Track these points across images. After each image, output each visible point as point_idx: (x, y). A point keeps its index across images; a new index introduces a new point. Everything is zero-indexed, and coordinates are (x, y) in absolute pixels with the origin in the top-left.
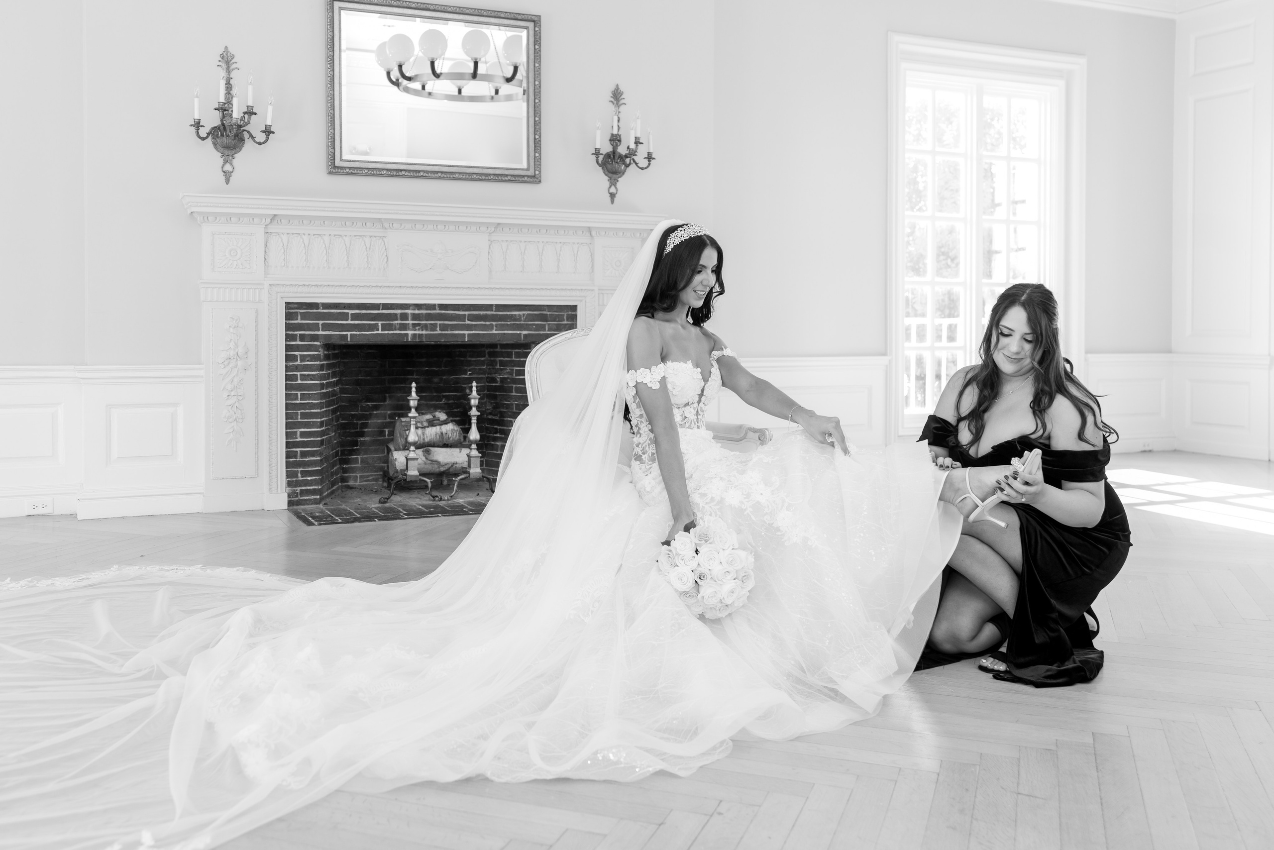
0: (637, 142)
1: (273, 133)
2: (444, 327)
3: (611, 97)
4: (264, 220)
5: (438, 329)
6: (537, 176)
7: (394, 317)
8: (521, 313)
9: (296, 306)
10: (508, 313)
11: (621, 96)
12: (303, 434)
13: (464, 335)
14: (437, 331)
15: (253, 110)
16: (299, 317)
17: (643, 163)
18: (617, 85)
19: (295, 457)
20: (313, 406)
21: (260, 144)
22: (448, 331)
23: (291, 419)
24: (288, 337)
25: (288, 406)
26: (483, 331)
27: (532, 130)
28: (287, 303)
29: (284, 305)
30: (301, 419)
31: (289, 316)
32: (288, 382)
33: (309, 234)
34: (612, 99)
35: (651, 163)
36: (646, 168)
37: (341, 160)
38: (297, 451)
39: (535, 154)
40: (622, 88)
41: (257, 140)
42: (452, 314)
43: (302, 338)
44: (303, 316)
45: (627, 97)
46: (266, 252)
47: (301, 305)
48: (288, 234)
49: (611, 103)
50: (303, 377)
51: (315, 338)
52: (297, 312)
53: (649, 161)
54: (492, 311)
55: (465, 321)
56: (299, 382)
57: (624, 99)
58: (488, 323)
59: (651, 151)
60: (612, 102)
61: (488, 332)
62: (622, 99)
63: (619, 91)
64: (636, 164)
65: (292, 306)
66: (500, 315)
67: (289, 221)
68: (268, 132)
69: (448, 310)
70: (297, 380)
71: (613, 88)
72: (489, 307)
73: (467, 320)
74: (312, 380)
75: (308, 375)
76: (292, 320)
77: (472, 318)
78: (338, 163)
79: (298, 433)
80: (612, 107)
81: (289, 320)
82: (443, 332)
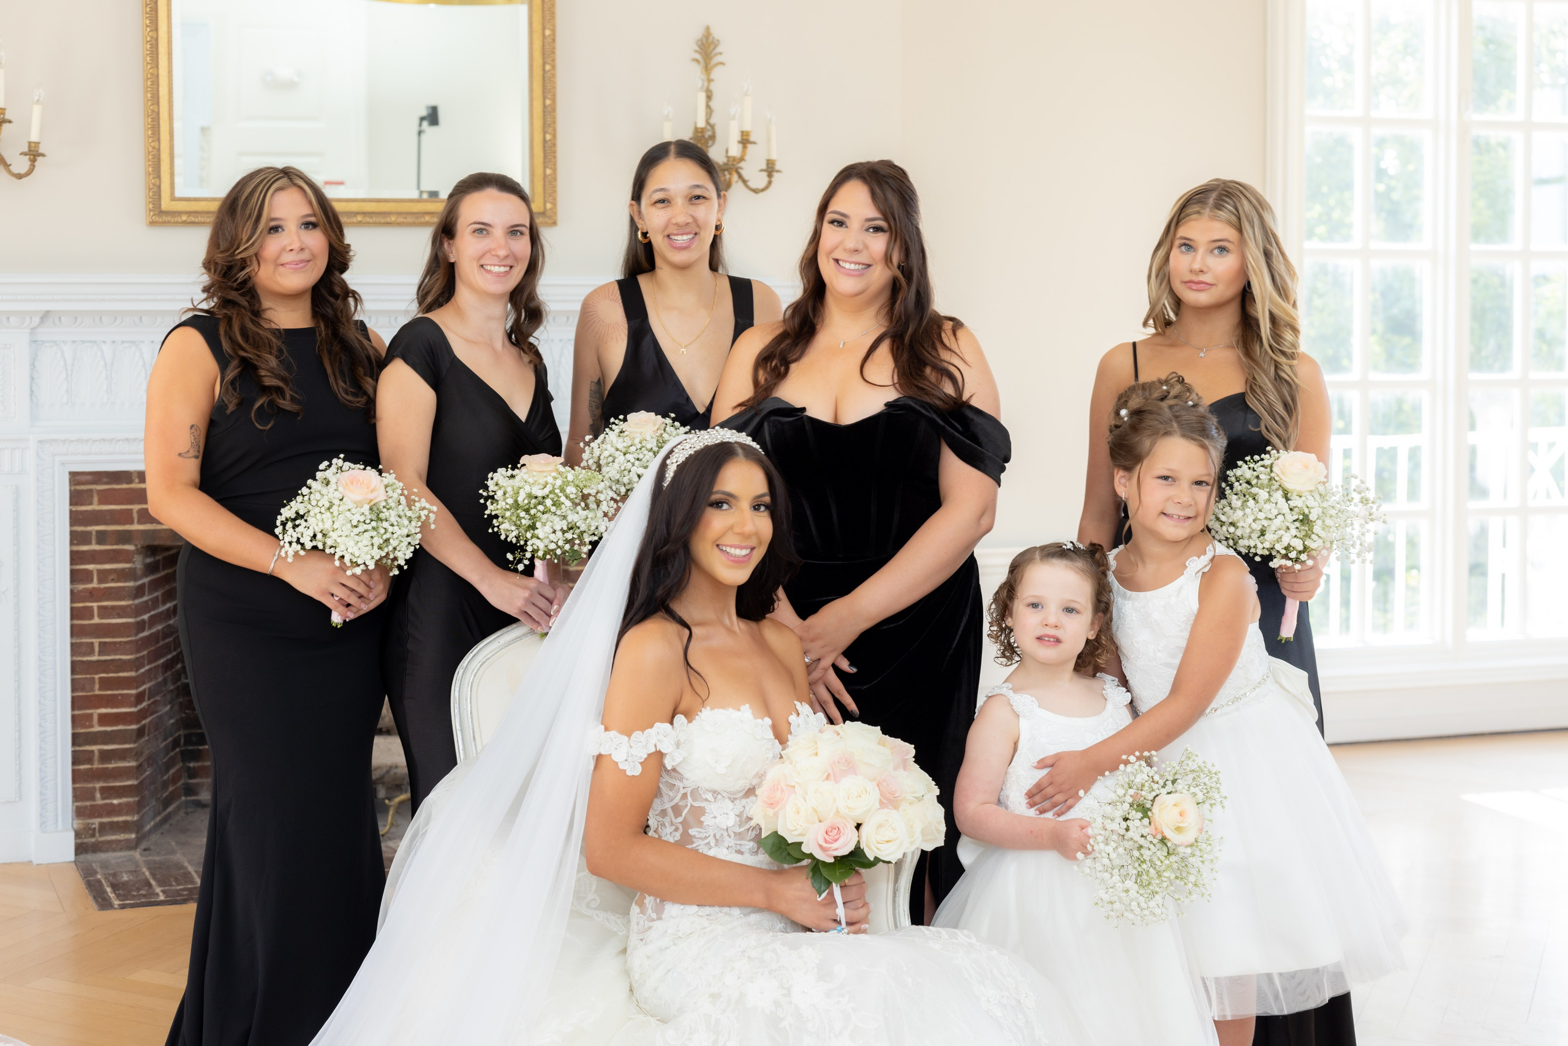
0: (745, 140)
1: (43, 155)
3: (696, 51)
4: (28, 320)
6: (549, 213)
9: (89, 478)
11: (714, 49)
12: (104, 719)
15: (4, 114)
16: (96, 499)
17: (758, 180)
18: (708, 29)
19: (90, 761)
20: (121, 666)
21: (19, 176)
23: (83, 690)
24: (76, 538)
25: (75, 667)
27: (538, 123)
28: (73, 475)
29: (67, 477)
30: (100, 689)
31: (76, 498)
32: (76, 622)
33: (114, 342)
34: (698, 56)
35: (774, 179)
36: (763, 190)
37: (173, 198)
38: (92, 752)
39: (545, 171)
40: (716, 33)
41: (15, 169)
43: (102, 537)
44: (105, 498)
45: (727, 50)
46: (32, 379)
47: (99, 477)
48: (74, 342)
49: (695, 64)
50: (104, 612)
51: (125, 537)
52: (91, 490)
53: (770, 176)
56: (96, 620)
57: (721, 53)
59: (774, 157)
60: (697, 61)
62: (716, 55)
63: (711, 39)
64: (745, 182)
65: (83, 478)
67: (76, 318)
68: (34, 153)
70: (91, 617)
71: (699, 33)
74: (120, 616)
75: (113, 608)
76: (82, 504)
78: (166, 204)
79: (95, 718)
80: (697, 70)
81: (76, 504)
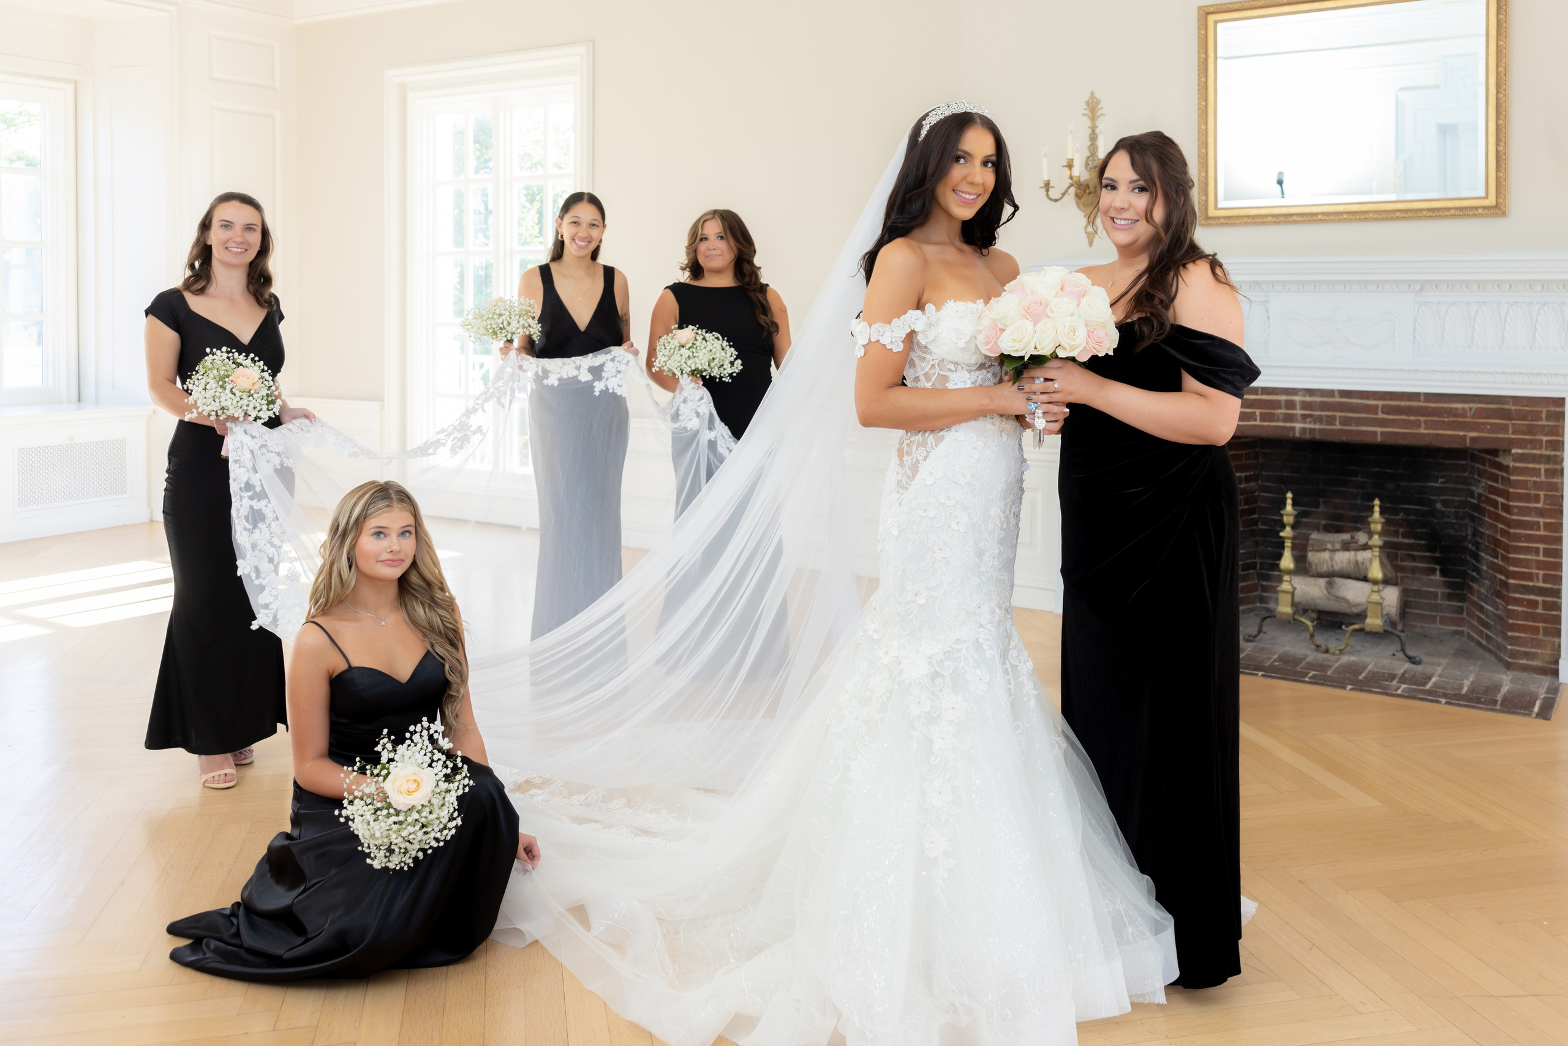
2: (1345, 421)
5: (1337, 423)
6: (1499, 206)
7: (1277, 405)
8: (1466, 406)
10: (1445, 405)
13: (1375, 433)
14: (1335, 425)
22: (1351, 426)
26: (1404, 428)
27: (1492, 139)
42: (1358, 404)
54: (1420, 401)
55: (1377, 414)
58: (1412, 418)
61: (1413, 431)
66: (1431, 407)
69: (1351, 398)
72: (1414, 396)
73: (1380, 413)
77: (1387, 410)
82: (1345, 428)
